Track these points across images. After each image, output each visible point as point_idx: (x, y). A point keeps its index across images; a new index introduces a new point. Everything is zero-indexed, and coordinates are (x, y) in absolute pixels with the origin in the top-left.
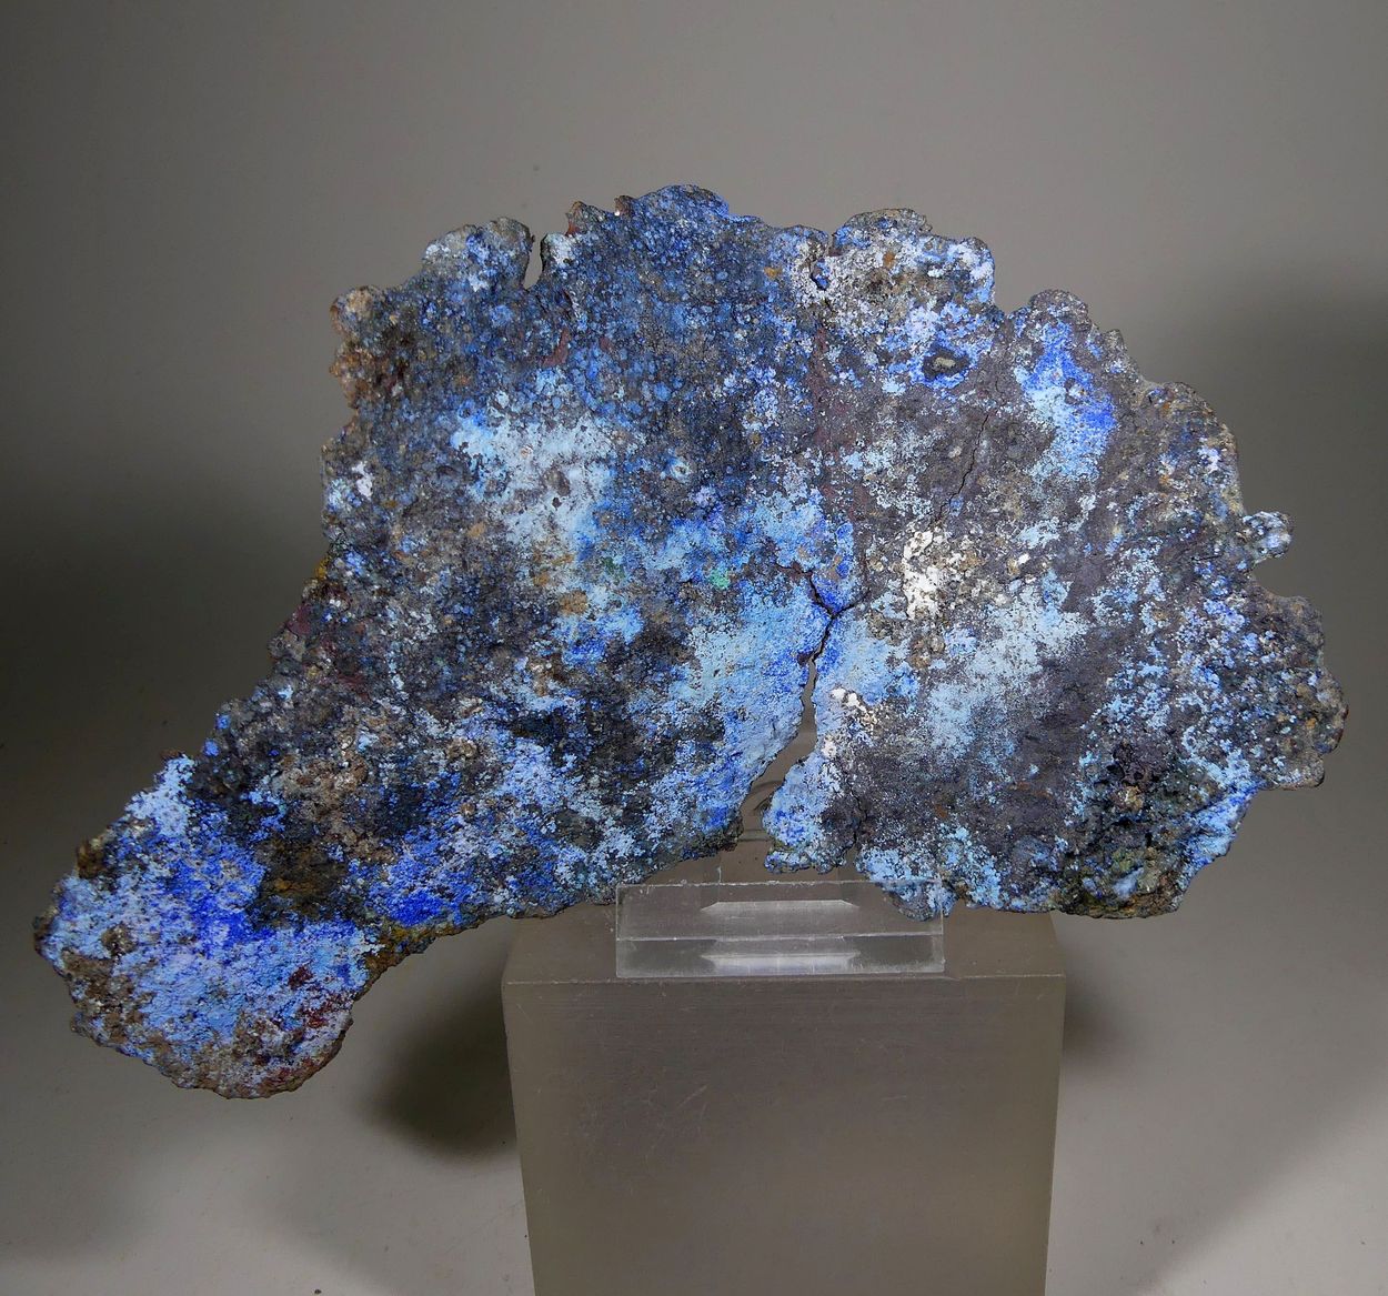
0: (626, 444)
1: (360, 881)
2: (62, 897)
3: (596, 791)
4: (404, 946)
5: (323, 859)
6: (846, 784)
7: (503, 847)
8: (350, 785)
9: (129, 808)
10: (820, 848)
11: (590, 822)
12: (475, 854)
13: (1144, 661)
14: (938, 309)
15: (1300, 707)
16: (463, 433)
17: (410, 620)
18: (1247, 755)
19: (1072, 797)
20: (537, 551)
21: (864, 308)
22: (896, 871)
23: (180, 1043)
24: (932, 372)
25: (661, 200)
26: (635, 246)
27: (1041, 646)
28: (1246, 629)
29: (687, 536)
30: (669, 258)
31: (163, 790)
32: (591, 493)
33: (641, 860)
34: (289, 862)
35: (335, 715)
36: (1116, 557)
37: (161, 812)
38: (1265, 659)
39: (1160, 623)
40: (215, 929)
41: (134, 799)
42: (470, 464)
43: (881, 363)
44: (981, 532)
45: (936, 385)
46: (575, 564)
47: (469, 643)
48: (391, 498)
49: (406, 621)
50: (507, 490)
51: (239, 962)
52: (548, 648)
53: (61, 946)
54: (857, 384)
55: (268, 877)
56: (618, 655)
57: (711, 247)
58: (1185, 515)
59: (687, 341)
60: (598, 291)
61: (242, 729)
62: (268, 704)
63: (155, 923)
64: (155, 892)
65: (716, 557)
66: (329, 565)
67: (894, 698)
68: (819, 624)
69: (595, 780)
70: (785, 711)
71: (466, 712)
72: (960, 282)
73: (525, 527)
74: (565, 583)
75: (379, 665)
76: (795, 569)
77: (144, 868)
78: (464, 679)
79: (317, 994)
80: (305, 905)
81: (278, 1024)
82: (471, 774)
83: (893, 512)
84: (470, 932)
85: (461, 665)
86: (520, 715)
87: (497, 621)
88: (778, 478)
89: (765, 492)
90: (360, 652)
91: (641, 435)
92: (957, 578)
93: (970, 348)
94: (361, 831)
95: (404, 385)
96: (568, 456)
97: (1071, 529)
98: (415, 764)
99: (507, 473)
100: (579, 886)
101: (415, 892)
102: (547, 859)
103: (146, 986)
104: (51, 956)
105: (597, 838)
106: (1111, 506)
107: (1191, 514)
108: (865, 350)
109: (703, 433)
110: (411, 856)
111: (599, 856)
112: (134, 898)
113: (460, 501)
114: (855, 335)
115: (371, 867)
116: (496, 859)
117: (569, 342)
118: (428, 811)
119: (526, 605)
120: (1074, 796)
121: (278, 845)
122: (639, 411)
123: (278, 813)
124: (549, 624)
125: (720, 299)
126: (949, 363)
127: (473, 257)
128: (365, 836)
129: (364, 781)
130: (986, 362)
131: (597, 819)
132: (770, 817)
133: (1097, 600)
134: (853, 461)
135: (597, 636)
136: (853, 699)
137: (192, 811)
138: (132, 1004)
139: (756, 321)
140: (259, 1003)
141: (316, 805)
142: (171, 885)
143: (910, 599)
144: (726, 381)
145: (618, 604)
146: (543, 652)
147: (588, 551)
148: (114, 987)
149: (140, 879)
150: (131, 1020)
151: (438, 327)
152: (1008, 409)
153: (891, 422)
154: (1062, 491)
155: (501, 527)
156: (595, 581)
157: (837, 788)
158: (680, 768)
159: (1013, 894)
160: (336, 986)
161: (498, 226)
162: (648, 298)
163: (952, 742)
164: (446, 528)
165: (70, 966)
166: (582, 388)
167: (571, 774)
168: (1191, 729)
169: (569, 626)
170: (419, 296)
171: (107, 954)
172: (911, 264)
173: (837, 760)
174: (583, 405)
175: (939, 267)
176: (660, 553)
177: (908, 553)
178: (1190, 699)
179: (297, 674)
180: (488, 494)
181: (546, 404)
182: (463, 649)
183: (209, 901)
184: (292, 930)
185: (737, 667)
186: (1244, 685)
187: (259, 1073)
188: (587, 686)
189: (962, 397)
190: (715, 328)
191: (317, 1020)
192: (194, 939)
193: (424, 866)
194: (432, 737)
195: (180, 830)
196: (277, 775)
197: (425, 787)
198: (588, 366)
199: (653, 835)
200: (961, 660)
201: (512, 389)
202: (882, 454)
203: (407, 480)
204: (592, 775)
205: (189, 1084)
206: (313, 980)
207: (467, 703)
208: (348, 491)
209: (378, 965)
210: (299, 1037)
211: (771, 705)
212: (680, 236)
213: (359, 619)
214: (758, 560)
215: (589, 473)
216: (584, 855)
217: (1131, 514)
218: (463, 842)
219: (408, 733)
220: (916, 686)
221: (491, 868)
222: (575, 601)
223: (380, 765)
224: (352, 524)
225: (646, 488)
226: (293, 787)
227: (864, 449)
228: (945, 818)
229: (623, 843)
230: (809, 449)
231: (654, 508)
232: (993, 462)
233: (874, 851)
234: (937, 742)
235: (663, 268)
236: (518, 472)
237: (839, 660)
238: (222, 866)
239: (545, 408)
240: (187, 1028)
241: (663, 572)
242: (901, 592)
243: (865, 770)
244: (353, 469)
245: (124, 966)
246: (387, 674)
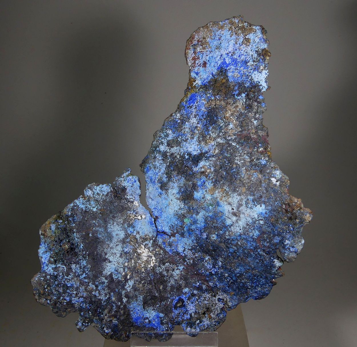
0: (229, 233)
1: (209, 95)
2: (265, 41)
3: (176, 155)
4: (189, 89)
5: (220, 93)
6: (126, 199)
7: (186, 127)
8: (227, 114)
9: (267, 71)
10: (121, 182)
11: (172, 147)
12: (190, 121)
13: (86, 277)
14: (191, 315)
15: (47, 294)
16: (263, 208)
17: (242, 159)
18: (50, 275)
19: (78, 236)
20: (228, 196)
21: (206, 302)
22: (102, 190)
23: (217, 31)
24: (181, 300)
25: (268, 290)
26: (264, 276)
27: (110, 262)
28: (71, 301)
29: (201, 224)
30: (255, 279)
31: (264, 80)
32: (228, 217)
33: (156, 148)
34: (226, 87)
35: (241, 127)
36: (110, 294)
37: (260, 76)
38: (62, 298)
39: (89, 287)
40: (229, 61)
41: (268, 73)
42: (257, 203)
43: (192, 293)
44: (142, 275)
45: (177, 298)
46: (218, 199)
47: (226, 164)
48: (266, 182)
49: (242, 158)
50: (245, 203)
51: (219, 58)
52: (210, 177)
53: (257, 31)
54: (194, 284)
55: (228, 80)
56: (195, 187)
57: (249, 289)
58: (103, 314)
59: (236, 265)
60: (263, 261)
61: (258, 107)
62: (257, 116)
63: (242, 52)
64: (247, 58)
65: (191, 225)
66: (269, 156)
67: (131, 225)
68: (159, 228)
69: (178, 157)
70: (152, 204)
71: (215, 149)
72: (191, 324)
73: (235, 199)
74: (217, 194)
75: (241, 144)
76: (173, 235)
77: (254, 61)
78: (221, 156)
79: (199, 64)
80: (216, 81)
81: (201, 52)
82: (204, 137)
83: (164, 264)
84: (178, 103)
85: (224, 158)
86: (204, 158)
87: (224, 174)
88: (193, 252)
89: (193, 247)
90: (247, 144)
91: (228, 238)
92: (139, 261)
93: (177, 312)
94: (217, 106)
95: (284, 208)
96: (239, 221)
97: (124, 291)
98: (217, 129)
99: (248, 207)
100: (164, 131)
101: (196, 102)
102: (175, 132)
103: (233, 37)
104: (257, 27)
105: (168, 145)
106: (119, 303)
107: (102, 316)
108: (198, 293)
109: (216, 248)
110: (202, 109)
111: (165, 141)
112: (251, 53)
113: (252, 193)
114: (203, 295)
115: (209, 100)
116: (185, 123)
117: (259, 245)
118: (207, 122)
119: (221, 182)
120: (78, 237)
121: (231, 89)
122: (233, 242)
123: (236, 95)
124: (214, 182)
125: (237, 279)
126: (178, 305)
127: (293, 247)
128: (215, 105)
129: (225, 117)
130: (171, 312)
131: (171, 149)
132: (137, 179)
133: (106, 281)
134: (181, 268)
135: (202, 188)
136: (139, 218)
137: (254, 81)
138: (233, 31)
139: (226, 281)
140: (208, 53)
141: (230, 104)
142: (246, 62)
143: (145, 249)
144: (221, 263)
145: (203, 198)
146: (210, 175)
147: (218, 204)
148: (240, 32)
149: (253, 58)
150: (231, 28)
151: (287, 227)
152: (158, 306)
153: (180, 283)
154: (132, 298)
155: (240, 195)
156: (212, 199)
157: (128, 197)
158: (163, 174)
159: (74, 206)
160: (196, 69)
161: (294, 258)
162: (252, 267)
163: (112, 227)
164: (250, 185)
165: (252, 29)
166: (248, 238)
167: (184, 154)
168: (65, 270)
169: (209, 185)
170: (297, 230)
171: (247, 37)
172: (204, 320)
173: (132, 202)
174: (245, 234)
175: (198, 324)
176: (203, 216)
177: (154, 258)
178: (70, 276)
179: (256, 128)
180: (248, 200)
181: (252, 228)
182: (226, 162)
183: (236, 65)
184: (214, 73)
185: (168, 205)
186: (62, 289)
187: (197, 38)
188: (195, 176)
189: (170, 300)
190: (233, 272)
191: (194, 59)
192: (232, 55)
193: (198, 110)
194: (218, 138)
195: (253, 75)
196: (243, 104)
197: (211, 126)
198: (250, 243)
199: (157, 155)
200: (124, 245)
201: (261, 226)
202: (176, 274)
203: (266, 189)
204: (180, 157)
205: (209, 24)
206: (202, 66)
207: (217, 151)
208: (277, 176)
209: (192, 81)
210: (195, 52)
211: (155, 203)
212: (257, 286)
213: (253, 150)
214: (182, 231)
215: (231, 221)
216: (168, 139)
217: (114, 305)
218: (195, 121)
219: (223, 135)
220: (129, 232)
221: (185, 120)
222: (212, 192)
223: (224, 123)
224: (270, 170)
225: (217, 227)
226: (238, 104)
227: (181, 272)
228: (100, 210)
229: (162, 148)
230: (192, 263)
231: (212, 225)
232: (152, 292)
233: (109, 190)
234: (115, 224)
235: (255, 276)
236: (246, 209)
237: (149, 224)
238: (239, 75)
239: (252, 227)
240: (218, 35)
241: (199, 213)
242: (149, 248)
243: (125, 205)
244: (279, 182)
245: (241, 37)
246: (238, 144)
